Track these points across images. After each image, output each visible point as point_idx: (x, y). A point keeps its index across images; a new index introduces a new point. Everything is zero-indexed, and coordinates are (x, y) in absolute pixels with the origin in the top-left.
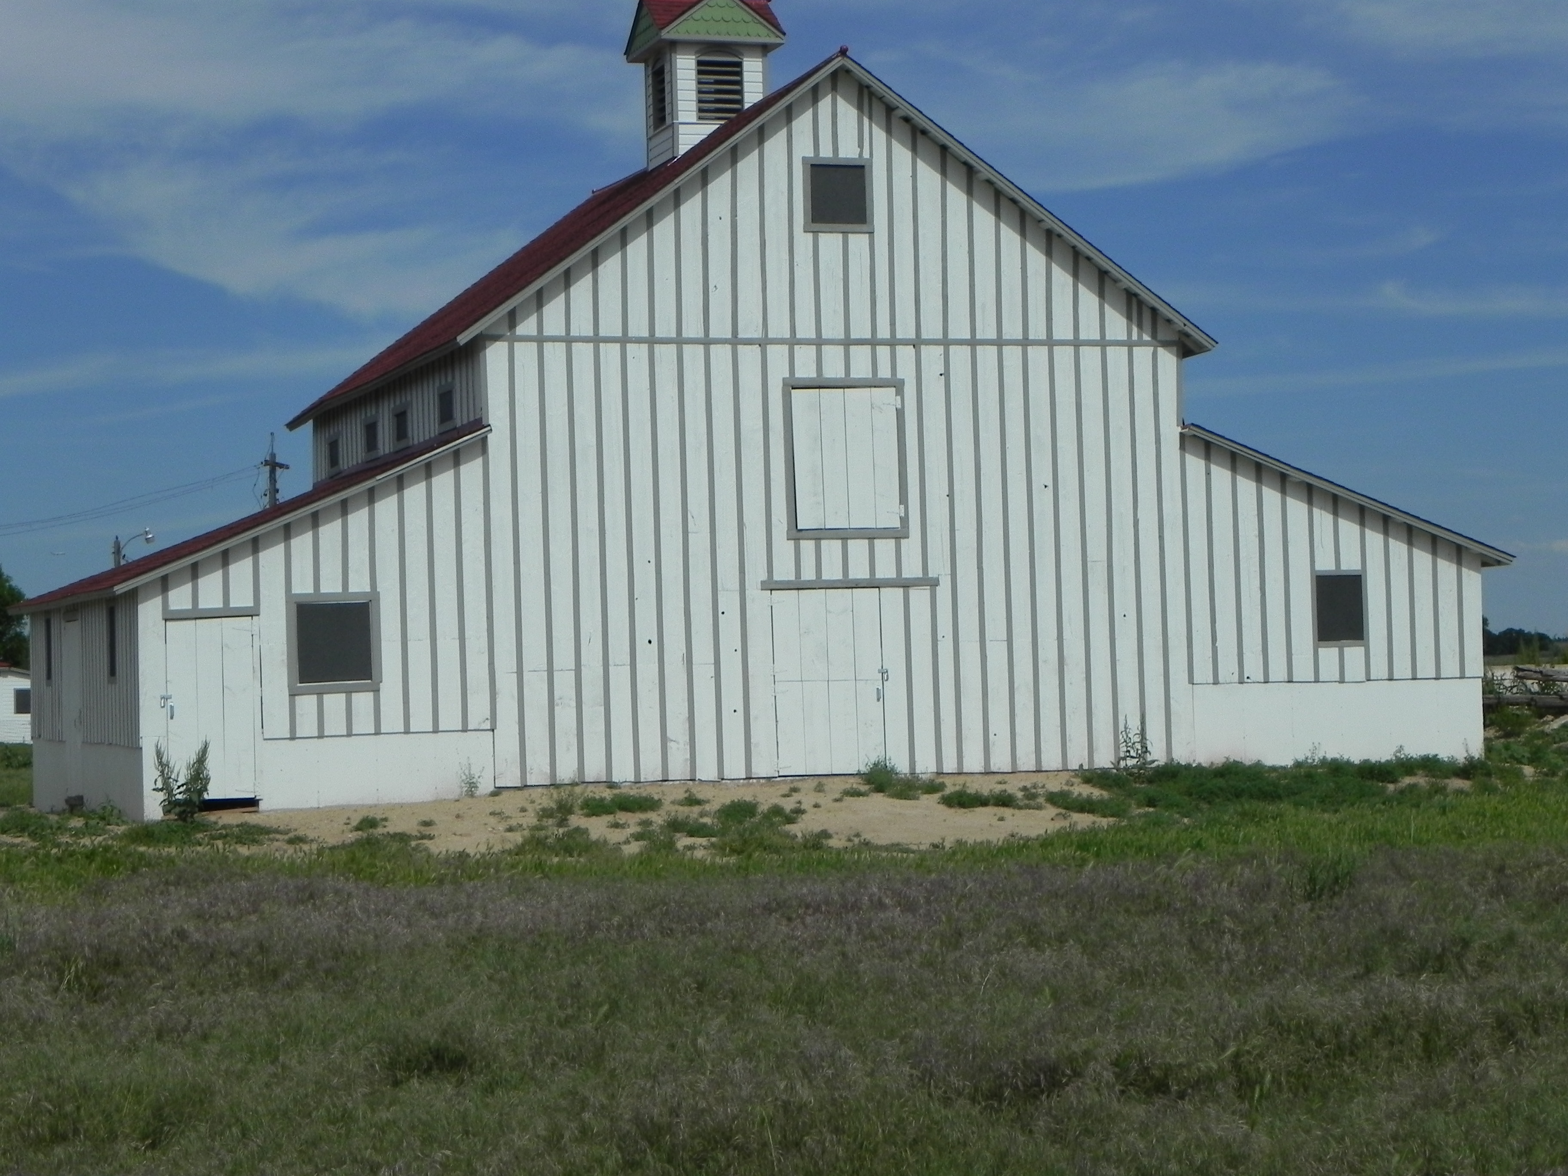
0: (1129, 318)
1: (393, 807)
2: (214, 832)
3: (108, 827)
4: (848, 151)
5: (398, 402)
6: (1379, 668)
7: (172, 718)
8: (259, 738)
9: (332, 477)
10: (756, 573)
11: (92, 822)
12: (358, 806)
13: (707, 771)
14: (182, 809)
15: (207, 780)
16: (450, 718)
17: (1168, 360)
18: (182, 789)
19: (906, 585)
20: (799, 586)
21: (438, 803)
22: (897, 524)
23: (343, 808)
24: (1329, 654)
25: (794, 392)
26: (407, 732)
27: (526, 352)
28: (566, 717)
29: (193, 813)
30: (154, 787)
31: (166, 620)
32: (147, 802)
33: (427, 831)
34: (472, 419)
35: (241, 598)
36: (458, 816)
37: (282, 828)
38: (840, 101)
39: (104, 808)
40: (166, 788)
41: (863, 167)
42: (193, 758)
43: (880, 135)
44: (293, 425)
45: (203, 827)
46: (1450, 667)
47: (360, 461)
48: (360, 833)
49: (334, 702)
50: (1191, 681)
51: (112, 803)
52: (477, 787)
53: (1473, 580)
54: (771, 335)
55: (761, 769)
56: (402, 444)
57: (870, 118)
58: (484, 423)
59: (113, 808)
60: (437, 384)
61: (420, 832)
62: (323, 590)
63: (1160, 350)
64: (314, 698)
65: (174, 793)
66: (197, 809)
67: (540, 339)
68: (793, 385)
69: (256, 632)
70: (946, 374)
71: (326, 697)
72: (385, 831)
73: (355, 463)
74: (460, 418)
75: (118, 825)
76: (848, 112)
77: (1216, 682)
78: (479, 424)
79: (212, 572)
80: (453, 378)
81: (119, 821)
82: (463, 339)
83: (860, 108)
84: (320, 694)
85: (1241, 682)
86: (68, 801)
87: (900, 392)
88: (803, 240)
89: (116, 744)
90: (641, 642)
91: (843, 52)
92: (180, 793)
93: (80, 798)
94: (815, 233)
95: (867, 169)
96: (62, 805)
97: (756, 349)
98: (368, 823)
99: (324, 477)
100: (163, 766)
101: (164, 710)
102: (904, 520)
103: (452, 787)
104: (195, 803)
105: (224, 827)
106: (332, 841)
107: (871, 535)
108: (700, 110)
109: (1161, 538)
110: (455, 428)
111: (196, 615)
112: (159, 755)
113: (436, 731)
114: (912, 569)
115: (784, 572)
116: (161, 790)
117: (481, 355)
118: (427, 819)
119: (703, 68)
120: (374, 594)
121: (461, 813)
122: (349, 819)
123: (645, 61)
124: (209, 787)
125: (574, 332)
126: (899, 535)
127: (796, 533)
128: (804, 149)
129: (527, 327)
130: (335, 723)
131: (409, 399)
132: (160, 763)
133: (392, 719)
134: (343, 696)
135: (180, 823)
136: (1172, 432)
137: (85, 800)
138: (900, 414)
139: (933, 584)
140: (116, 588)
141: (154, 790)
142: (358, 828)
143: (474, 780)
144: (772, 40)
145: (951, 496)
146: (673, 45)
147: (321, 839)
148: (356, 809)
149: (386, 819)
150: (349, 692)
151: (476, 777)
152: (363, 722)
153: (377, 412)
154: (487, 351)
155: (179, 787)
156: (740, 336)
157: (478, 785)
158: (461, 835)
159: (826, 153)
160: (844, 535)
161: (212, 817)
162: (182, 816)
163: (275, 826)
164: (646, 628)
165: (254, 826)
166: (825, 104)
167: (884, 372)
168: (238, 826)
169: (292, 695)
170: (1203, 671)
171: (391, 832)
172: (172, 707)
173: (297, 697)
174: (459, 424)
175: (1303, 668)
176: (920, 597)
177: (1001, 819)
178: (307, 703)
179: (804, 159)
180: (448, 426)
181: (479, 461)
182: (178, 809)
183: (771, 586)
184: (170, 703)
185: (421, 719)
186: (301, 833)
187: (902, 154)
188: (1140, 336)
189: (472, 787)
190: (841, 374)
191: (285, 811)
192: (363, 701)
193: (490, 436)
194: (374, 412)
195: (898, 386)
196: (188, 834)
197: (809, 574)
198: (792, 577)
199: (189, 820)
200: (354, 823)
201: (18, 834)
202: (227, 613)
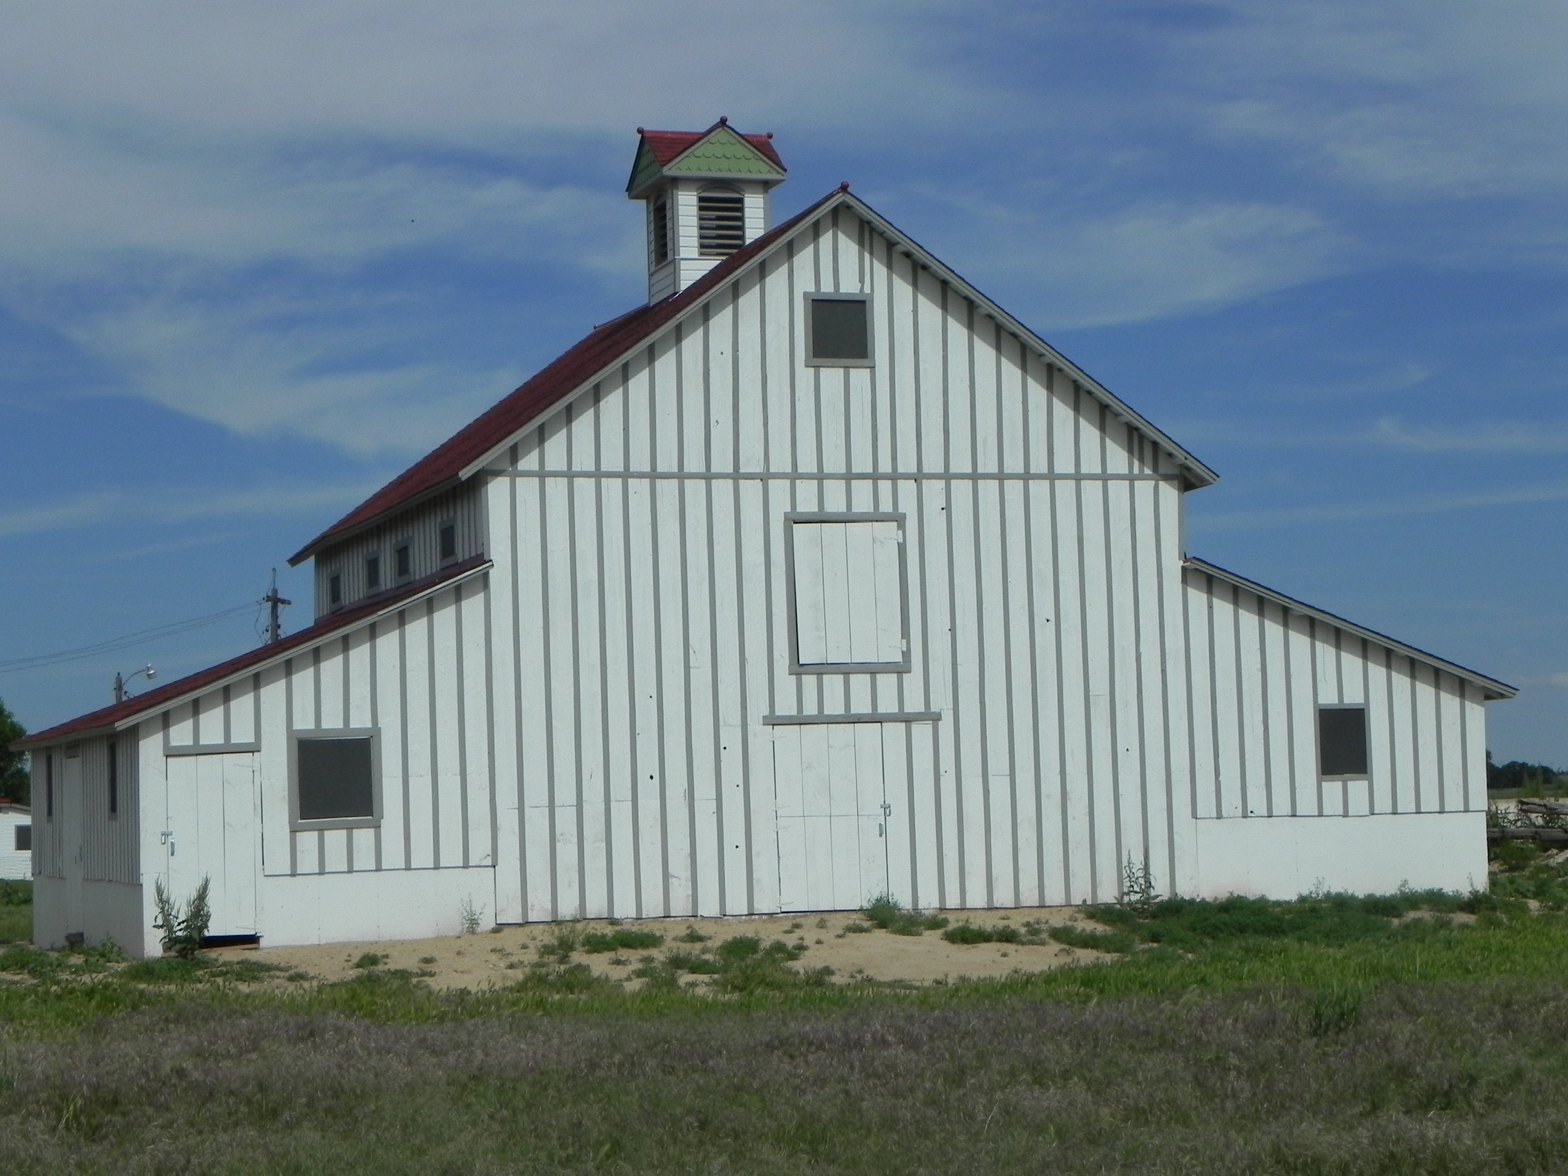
0: (1130, 451)
1: (393, 944)
2: (214, 970)
3: (109, 964)
4: (849, 287)
5: (400, 538)
6: (1383, 802)
7: (172, 854)
8: (260, 875)
9: (333, 613)
10: (758, 708)
11: (92, 960)
12: (358, 942)
13: (709, 907)
14: (182, 946)
15: (208, 916)
16: (451, 854)
17: (1169, 493)
18: (182, 926)
19: (908, 720)
20: (801, 721)
21: (440, 939)
22: (899, 658)
23: (344, 945)
24: (1333, 788)
25: (795, 526)
26: (408, 868)
27: (527, 487)
28: (567, 853)
29: (193, 950)
30: (154, 924)
31: (167, 756)
32: (147, 938)
33: (428, 968)
34: (473, 554)
35: (242, 734)
36: (459, 953)
37: (282, 965)
38: (841, 236)
39: (104, 945)
40: (166, 925)
41: (864, 302)
42: (194, 894)
43: (881, 270)
44: (295, 560)
45: (204, 964)
46: (1454, 801)
47: (361, 597)
48: (361, 970)
49: (335, 838)
50: (1195, 816)
51: (112, 940)
52: (478, 924)
53: (1476, 713)
54: (773, 470)
55: (763, 905)
56: (405, 579)
57: (871, 254)
58: (486, 558)
59: (113, 945)
60: (439, 520)
61: (421, 969)
62: (325, 725)
63: (1162, 484)
64: (315, 834)
65: (175, 929)
66: (197, 946)
67: (542, 475)
68: (794, 519)
69: (257, 768)
70: (947, 509)
71: (327, 833)
72: (386, 968)
73: (357, 599)
74: (461, 554)
75: (118, 962)
76: (849, 248)
77: (1219, 817)
78: (480, 559)
79: (212, 708)
80: (455, 512)
81: (119, 958)
82: (465, 474)
83: (861, 244)
84: (321, 830)
85: (1245, 816)
86: (68, 938)
87: (902, 526)
88: (804, 375)
89: (117, 881)
90: (643, 777)
91: (844, 188)
92: (181, 930)
93: (81, 935)
94: (817, 367)
95: (867, 304)
96: (62, 942)
97: (758, 483)
98: (370, 960)
99: (325, 613)
100: (163, 902)
101: (165, 846)
102: (906, 654)
103: (454, 924)
104: (195, 940)
105: (225, 964)
106: (333, 978)
107: (872, 670)
108: (702, 246)
109: (1164, 671)
110: (457, 564)
111: (197, 751)
112: (159, 891)
113: (437, 867)
114: (914, 704)
115: (786, 707)
116: (162, 927)
117: (483, 490)
118: (428, 956)
119: (704, 204)
120: (376, 729)
121: (462, 949)
122: (349, 956)
123: (647, 198)
124: (209, 924)
125: (576, 468)
126: (901, 669)
127: (798, 668)
128: (805, 284)
129: (529, 462)
130: (336, 859)
131: (410, 534)
132: (161, 900)
133: (393, 855)
134: (344, 832)
135: (180, 959)
136: (1173, 565)
137: (85, 937)
138: (902, 548)
139: (936, 718)
140: (117, 724)
141: (154, 926)
142: (359, 965)
143: (476, 917)
144: (773, 176)
145: (953, 630)
146: (675, 182)
147: (322, 977)
148: (357, 946)
149: (387, 956)
150: (350, 828)
151: (478, 913)
152: (364, 858)
153: (379, 547)
154: (489, 486)
155: (179, 924)
156: (742, 471)
157: (479, 921)
158: (462, 972)
159: (827, 288)
160: (845, 670)
161: (213, 954)
162: (182, 953)
163: (276, 963)
164: (648, 764)
165: (255, 963)
166: (826, 240)
167: (886, 506)
168: (238, 963)
169: (293, 832)
170: (1207, 806)
171: (392, 969)
172: (172, 844)
173: (297, 834)
174: (460, 560)
175: (1307, 802)
176: (922, 732)
177: (1005, 955)
178: (308, 840)
179: (805, 294)
180: (450, 561)
181: (481, 596)
182: (178, 947)
183: (773, 721)
184: (170, 839)
185: (422, 856)
186: (301, 970)
187: (903, 289)
188: (1141, 470)
189: (473, 923)
190: (843, 508)
191: (285, 948)
192: (364, 837)
193: (492, 573)
194: (375, 548)
195: (900, 520)
196: (189, 972)
197: (811, 709)
198: (794, 712)
199: (190, 957)
200: (355, 960)
201: (18, 971)
202: (228, 749)
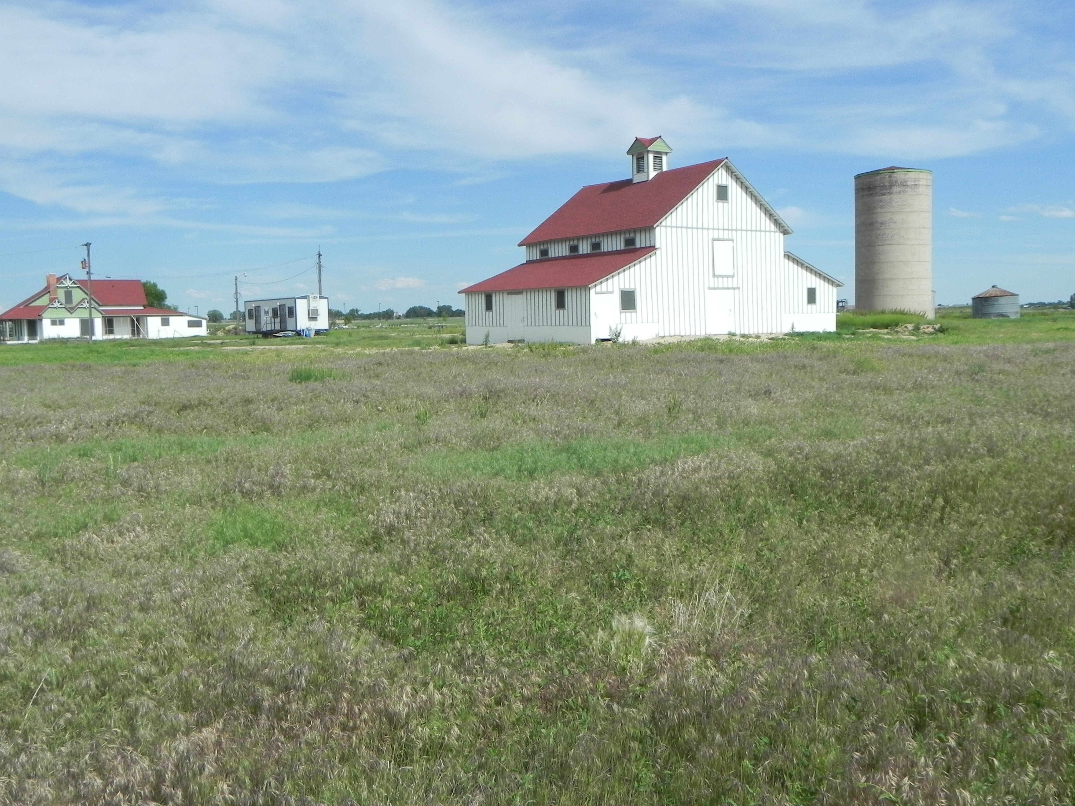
0: (775, 225)
4: (724, 183)
5: (594, 241)
6: (818, 311)
10: (706, 286)
13: (693, 333)
16: (650, 319)
17: (781, 235)
19: (734, 289)
20: (714, 289)
22: (732, 274)
24: (810, 306)
26: (642, 322)
27: (663, 230)
28: (672, 319)
31: (596, 294)
34: (647, 246)
35: (610, 289)
43: (730, 178)
44: (519, 245)
46: (830, 311)
47: (562, 255)
49: (628, 314)
53: (835, 289)
54: (709, 227)
55: (708, 333)
56: (594, 251)
57: (729, 174)
58: (654, 247)
60: (623, 237)
62: (626, 288)
63: (780, 233)
67: (666, 227)
68: (714, 240)
69: (613, 297)
70: (741, 238)
73: (559, 256)
74: (640, 246)
76: (724, 172)
77: (789, 313)
78: (650, 247)
80: (635, 235)
83: (727, 172)
84: (625, 313)
85: (794, 313)
87: (733, 242)
88: (716, 204)
91: (727, 158)
94: (718, 202)
95: (728, 187)
97: (707, 230)
102: (734, 273)
107: (728, 277)
109: (780, 278)
110: (635, 248)
111: (602, 293)
113: (649, 323)
114: (735, 286)
115: (712, 286)
117: (654, 230)
119: (655, 158)
120: (635, 289)
123: (633, 155)
125: (672, 225)
126: (733, 277)
127: (714, 275)
128: (716, 182)
129: (663, 224)
131: (599, 240)
136: (782, 253)
138: (733, 247)
139: (739, 289)
144: (668, 151)
145: (742, 267)
146: (648, 152)
150: (631, 313)
152: (634, 320)
153: (576, 243)
154: (656, 229)
156: (704, 227)
159: (720, 183)
160: (723, 276)
164: (686, 298)
166: (721, 170)
167: (730, 237)
169: (622, 313)
170: (787, 311)
175: (805, 311)
176: (737, 291)
178: (623, 315)
179: (716, 184)
181: (655, 257)
183: (709, 288)
185: (645, 319)
187: (734, 183)
188: (777, 230)
190: (722, 237)
192: (634, 314)
193: (658, 250)
195: (732, 240)
197: (716, 286)
202: (607, 292)
